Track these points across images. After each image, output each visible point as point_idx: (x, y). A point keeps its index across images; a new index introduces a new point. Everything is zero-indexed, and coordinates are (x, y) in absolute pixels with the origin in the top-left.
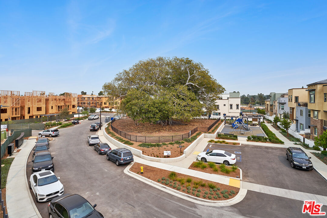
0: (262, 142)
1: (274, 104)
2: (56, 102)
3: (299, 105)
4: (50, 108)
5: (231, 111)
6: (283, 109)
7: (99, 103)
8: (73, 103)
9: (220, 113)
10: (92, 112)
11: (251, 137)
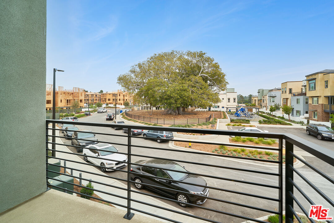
0: (273, 124)
1: (262, 99)
2: (65, 96)
3: (294, 95)
4: (59, 101)
5: (229, 104)
6: (273, 101)
7: (103, 99)
8: (80, 98)
9: (219, 107)
10: (99, 107)
11: (262, 121)
